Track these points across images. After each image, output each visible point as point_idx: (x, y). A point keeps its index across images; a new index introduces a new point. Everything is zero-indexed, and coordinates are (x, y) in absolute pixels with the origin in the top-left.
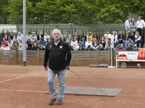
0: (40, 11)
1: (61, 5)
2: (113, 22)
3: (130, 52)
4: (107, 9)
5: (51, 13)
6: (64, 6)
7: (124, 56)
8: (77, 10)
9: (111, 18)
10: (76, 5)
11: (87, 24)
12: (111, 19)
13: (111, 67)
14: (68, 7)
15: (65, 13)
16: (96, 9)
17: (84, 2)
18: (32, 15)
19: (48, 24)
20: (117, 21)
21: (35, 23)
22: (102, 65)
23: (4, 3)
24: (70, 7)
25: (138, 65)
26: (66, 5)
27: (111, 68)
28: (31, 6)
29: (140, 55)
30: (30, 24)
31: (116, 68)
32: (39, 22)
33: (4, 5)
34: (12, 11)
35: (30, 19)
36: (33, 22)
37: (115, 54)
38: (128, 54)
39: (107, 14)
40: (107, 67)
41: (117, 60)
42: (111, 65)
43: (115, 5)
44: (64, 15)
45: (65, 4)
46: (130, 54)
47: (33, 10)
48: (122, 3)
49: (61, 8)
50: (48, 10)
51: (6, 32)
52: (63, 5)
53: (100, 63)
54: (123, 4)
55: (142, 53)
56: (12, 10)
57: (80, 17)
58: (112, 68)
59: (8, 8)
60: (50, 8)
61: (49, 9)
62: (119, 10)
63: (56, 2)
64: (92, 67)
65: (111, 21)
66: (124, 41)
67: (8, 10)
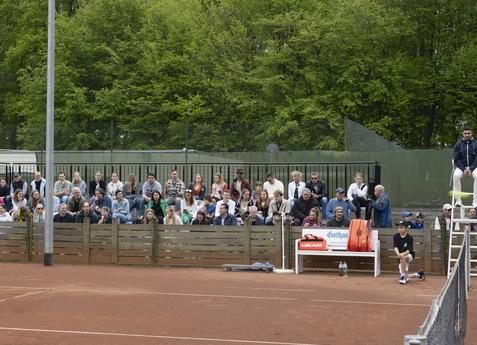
0: (108, 112)
1: (167, 97)
2: (310, 147)
3: (335, 231)
4: (293, 110)
5: (137, 120)
6: (175, 101)
7: (316, 240)
8: (210, 110)
9: (307, 136)
10: (207, 97)
11: (239, 149)
12: (304, 137)
13: (283, 270)
14: (187, 104)
15: (179, 118)
16: (265, 109)
17: (230, 89)
18: (84, 123)
19: (128, 149)
20: (322, 143)
21: (94, 147)
22: (257, 265)
23: (10, 91)
24: (190, 103)
25: (341, 266)
26: (180, 99)
27: (281, 274)
28: (82, 98)
29: (355, 238)
30: (80, 149)
31: (294, 273)
32: (104, 144)
33: (9, 94)
34: (30, 112)
35: (79, 135)
36: (88, 145)
37: (294, 236)
38: (329, 235)
39: (293, 124)
40: (271, 270)
41: (298, 252)
42: (281, 267)
43: (316, 97)
44: (173, 125)
45: (176, 96)
46: (334, 236)
47: (87, 110)
48: (336, 92)
49: (167, 106)
50: (129, 111)
51: (4, 172)
52: (170, 97)
53: (252, 260)
54: (340, 96)
55: (359, 233)
56: (31, 109)
57: (217, 131)
58: (285, 274)
59: (20, 104)
60: (136, 105)
61: (133, 108)
62: (329, 112)
63: (152, 87)
64: (230, 269)
65: (305, 144)
66: (325, 199)
67: (20, 109)
